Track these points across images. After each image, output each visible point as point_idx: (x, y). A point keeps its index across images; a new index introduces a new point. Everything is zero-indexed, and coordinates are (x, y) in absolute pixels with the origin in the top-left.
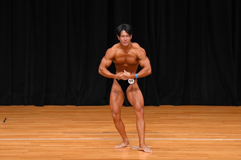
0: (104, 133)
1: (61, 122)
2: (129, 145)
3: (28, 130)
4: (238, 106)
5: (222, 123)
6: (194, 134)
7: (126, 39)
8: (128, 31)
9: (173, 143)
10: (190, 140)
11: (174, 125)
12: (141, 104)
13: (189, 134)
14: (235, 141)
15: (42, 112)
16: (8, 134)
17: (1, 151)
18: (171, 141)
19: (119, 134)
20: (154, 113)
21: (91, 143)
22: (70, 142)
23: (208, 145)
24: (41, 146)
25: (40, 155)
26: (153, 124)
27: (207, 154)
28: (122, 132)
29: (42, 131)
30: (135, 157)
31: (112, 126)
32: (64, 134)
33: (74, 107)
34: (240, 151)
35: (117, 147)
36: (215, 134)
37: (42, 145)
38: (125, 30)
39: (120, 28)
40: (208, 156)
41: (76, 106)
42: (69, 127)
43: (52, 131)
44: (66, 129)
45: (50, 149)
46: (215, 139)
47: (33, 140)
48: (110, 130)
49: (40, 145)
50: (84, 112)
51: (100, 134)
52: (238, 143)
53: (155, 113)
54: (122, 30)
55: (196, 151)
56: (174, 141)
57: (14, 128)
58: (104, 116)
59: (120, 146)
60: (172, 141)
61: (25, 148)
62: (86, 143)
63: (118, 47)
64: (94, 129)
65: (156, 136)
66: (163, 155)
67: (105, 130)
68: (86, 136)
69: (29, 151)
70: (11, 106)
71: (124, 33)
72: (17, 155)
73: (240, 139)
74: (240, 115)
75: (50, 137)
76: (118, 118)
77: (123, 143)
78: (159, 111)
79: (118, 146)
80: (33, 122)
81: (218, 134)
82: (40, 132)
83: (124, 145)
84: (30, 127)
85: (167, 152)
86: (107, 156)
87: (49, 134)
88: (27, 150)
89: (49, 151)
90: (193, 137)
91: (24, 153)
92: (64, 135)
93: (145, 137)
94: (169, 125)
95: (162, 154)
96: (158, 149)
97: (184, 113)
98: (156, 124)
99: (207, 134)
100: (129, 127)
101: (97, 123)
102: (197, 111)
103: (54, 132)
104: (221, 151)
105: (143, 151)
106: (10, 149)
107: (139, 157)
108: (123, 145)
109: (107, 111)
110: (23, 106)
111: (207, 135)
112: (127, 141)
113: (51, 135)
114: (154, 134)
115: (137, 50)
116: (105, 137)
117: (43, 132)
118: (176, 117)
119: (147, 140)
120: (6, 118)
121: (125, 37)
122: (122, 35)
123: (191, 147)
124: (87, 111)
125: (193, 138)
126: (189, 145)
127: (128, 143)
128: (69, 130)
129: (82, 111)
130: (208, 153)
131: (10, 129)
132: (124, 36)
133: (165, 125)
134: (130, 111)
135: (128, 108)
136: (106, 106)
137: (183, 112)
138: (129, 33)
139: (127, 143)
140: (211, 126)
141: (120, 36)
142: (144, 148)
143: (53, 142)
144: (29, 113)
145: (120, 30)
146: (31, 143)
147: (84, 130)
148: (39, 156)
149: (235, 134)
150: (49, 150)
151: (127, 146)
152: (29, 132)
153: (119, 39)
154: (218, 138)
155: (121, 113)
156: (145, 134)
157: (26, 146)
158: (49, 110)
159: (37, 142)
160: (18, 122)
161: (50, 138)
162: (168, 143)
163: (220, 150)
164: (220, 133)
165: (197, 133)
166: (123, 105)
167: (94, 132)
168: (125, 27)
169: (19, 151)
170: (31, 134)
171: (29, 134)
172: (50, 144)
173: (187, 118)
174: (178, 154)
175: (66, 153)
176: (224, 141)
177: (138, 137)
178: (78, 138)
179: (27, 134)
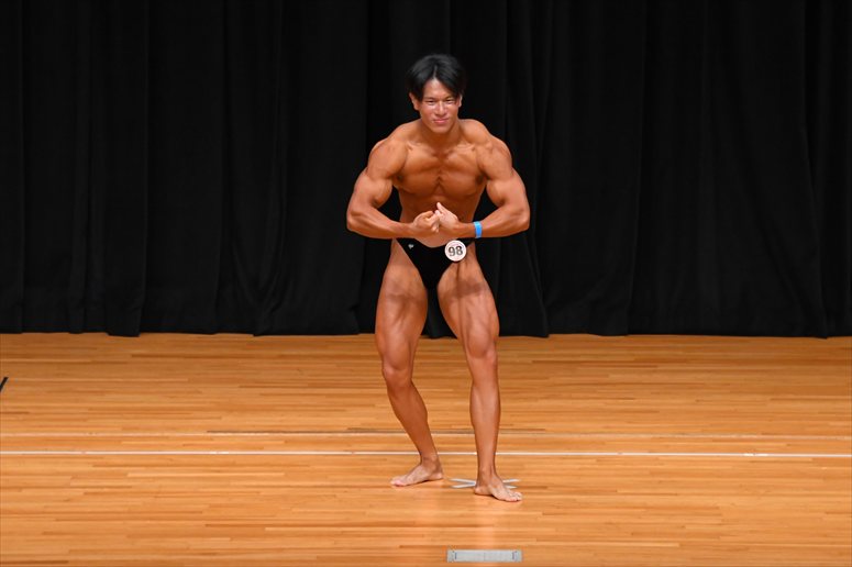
0: (351, 430)
1: (199, 392)
2: (439, 476)
3: (85, 420)
4: (825, 337)
5: (769, 397)
6: (670, 436)
7: (441, 109)
8: (448, 82)
9: (597, 466)
10: (657, 459)
11: (599, 404)
12: (489, 331)
13: (652, 436)
14: (816, 461)
15: (134, 356)
16: (11, 435)
17: (4, 494)
18: (590, 461)
19: (407, 435)
20: (530, 360)
21: (307, 468)
22: (234, 465)
23: (719, 477)
24: (130, 475)
25: (126, 509)
26: (526, 399)
27: (717, 508)
28: (418, 430)
29: (136, 423)
30: (462, 516)
31: (382, 408)
32: (210, 434)
33: (249, 338)
34: (847, 496)
35: (399, 482)
36: (744, 437)
37: (133, 472)
38: (440, 79)
39: (423, 70)
40: (720, 515)
41: (255, 335)
42: (230, 409)
43: (169, 423)
44: (220, 418)
45: (161, 487)
46: (747, 455)
47: (101, 457)
48: (372, 420)
49: (125, 474)
50: (282, 357)
51: (340, 435)
52: (824, 468)
53: (534, 362)
54: (430, 77)
55: (676, 495)
56: (599, 460)
57: (36, 414)
58: (352, 371)
59: (410, 479)
60: (594, 461)
61: (74, 483)
62: (290, 466)
63: (411, 137)
64: (318, 416)
65: (535, 445)
66: (561, 510)
67: (357, 422)
68: (288, 442)
69: (86, 494)
70: (25, 335)
71: (435, 88)
72: (46, 507)
73: (847, 453)
74: (849, 368)
75: (163, 445)
76: (404, 382)
77: (420, 469)
78: (549, 356)
79: (403, 478)
80: (102, 393)
81: (755, 437)
82: (125, 429)
83: (425, 475)
84: (91, 409)
85: (574, 500)
86: (364, 513)
87: (158, 434)
88: (80, 492)
89: (157, 495)
90: (668, 446)
91: (67, 501)
92: (211, 439)
93: (498, 446)
94: (582, 404)
95: (558, 508)
96: (545, 487)
97: (636, 361)
98: (536, 399)
99: (717, 436)
100: (443, 410)
101: (329, 395)
102: (680, 353)
103: (174, 429)
104: (763, 495)
105: (492, 496)
106: (20, 488)
107: (474, 516)
108: (422, 473)
109: (362, 353)
110: (66, 335)
111: (715, 440)
112: (433, 459)
113: (167, 438)
114: (530, 435)
115: (482, 148)
116: (356, 447)
117: (136, 429)
118: (607, 376)
119: (505, 457)
120: (5, 379)
121: (441, 102)
122: (430, 96)
123: (660, 482)
124: (294, 353)
125: (667, 449)
126: (653, 473)
127: (438, 470)
128: (229, 420)
129: (276, 352)
130: (721, 502)
131: (21, 417)
132: (434, 100)
133: (568, 404)
134: (446, 354)
135: (440, 343)
136: (361, 335)
137: (632, 359)
138: (454, 88)
139: (434, 468)
140: (732, 408)
141: (420, 98)
142: (495, 487)
143: (172, 463)
144: (89, 360)
145: (422, 76)
146: (95, 466)
147: (281, 421)
148: (124, 513)
149: (817, 437)
150: (158, 493)
151: (434, 477)
152: (87, 427)
153: (416, 107)
154: (755, 451)
155: (415, 361)
156: (500, 435)
157: (75, 476)
158: (158, 351)
159: (118, 461)
160: (49, 392)
161: (162, 447)
162: (580, 469)
163: (762, 491)
164: (763, 434)
165: (683, 434)
166: (422, 334)
167: (318, 429)
168: (439, 65)
169: (51, 493)
170: (94, 435)
171: (87, 435)
172: (160, 471)
173: (645, 378)
174: (617, 507)
175: (219, 501)
176: (775, 462)
177: (474, 446)
178: (261, 449)
179: (82, 435)
